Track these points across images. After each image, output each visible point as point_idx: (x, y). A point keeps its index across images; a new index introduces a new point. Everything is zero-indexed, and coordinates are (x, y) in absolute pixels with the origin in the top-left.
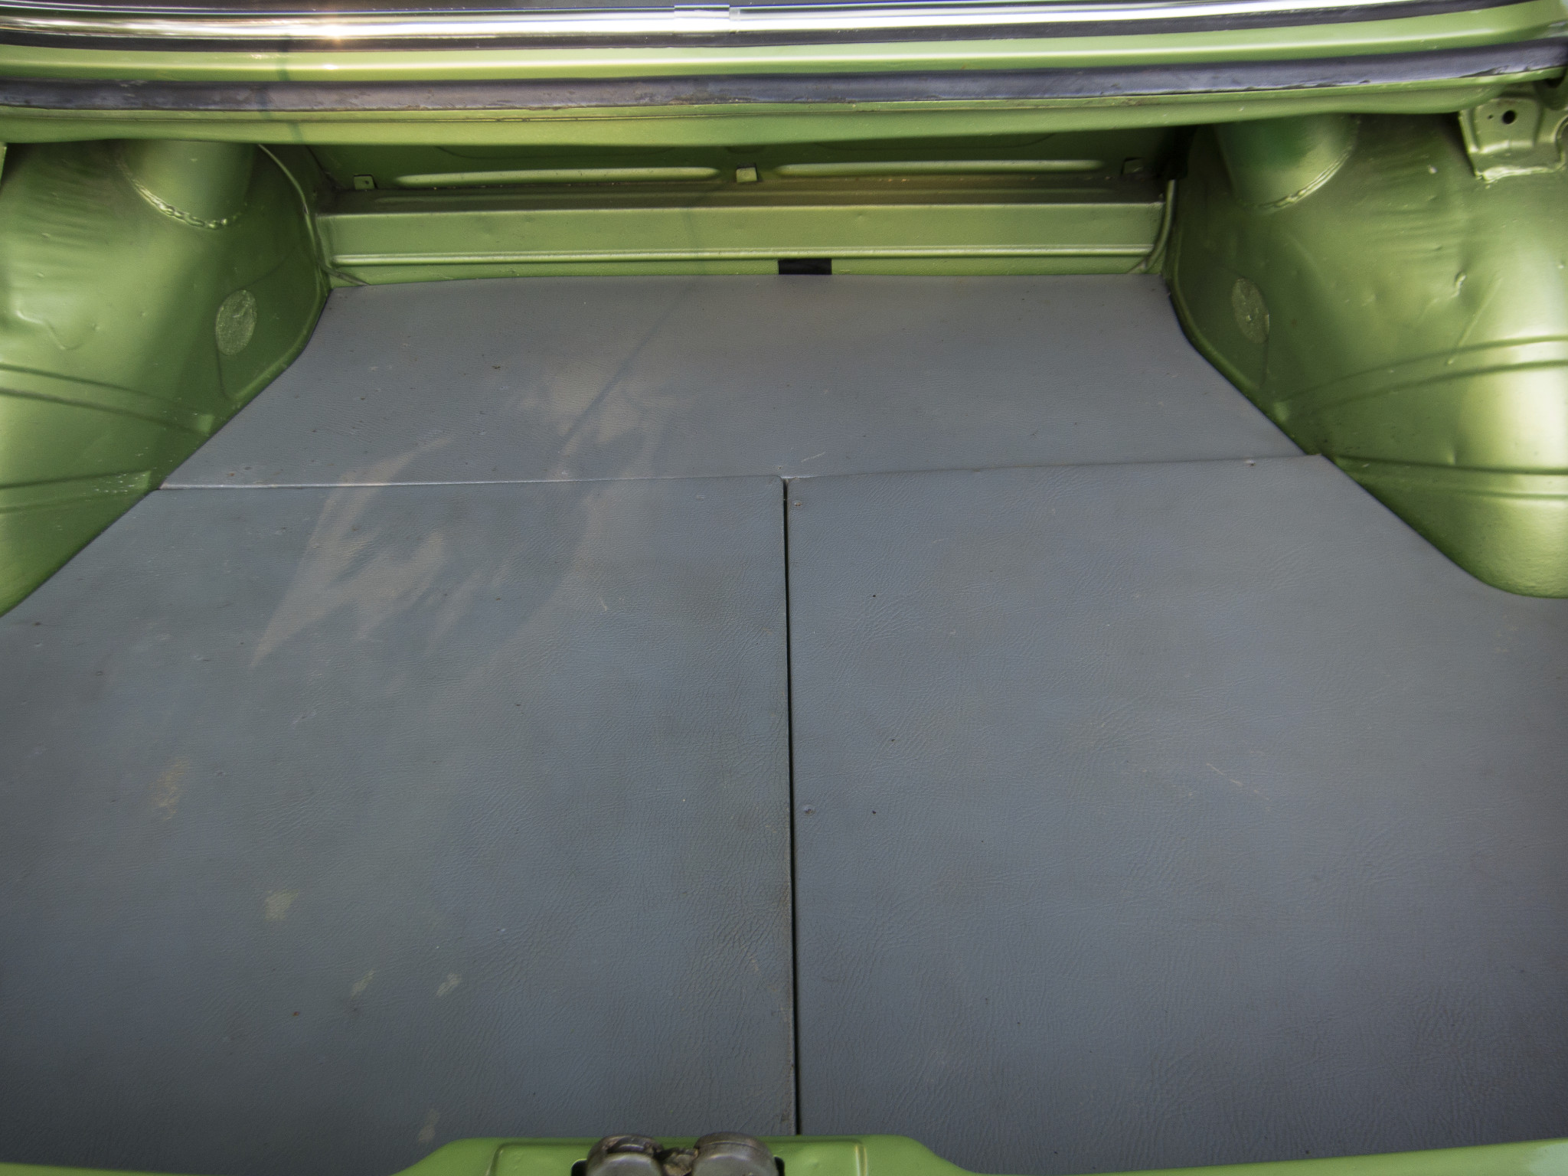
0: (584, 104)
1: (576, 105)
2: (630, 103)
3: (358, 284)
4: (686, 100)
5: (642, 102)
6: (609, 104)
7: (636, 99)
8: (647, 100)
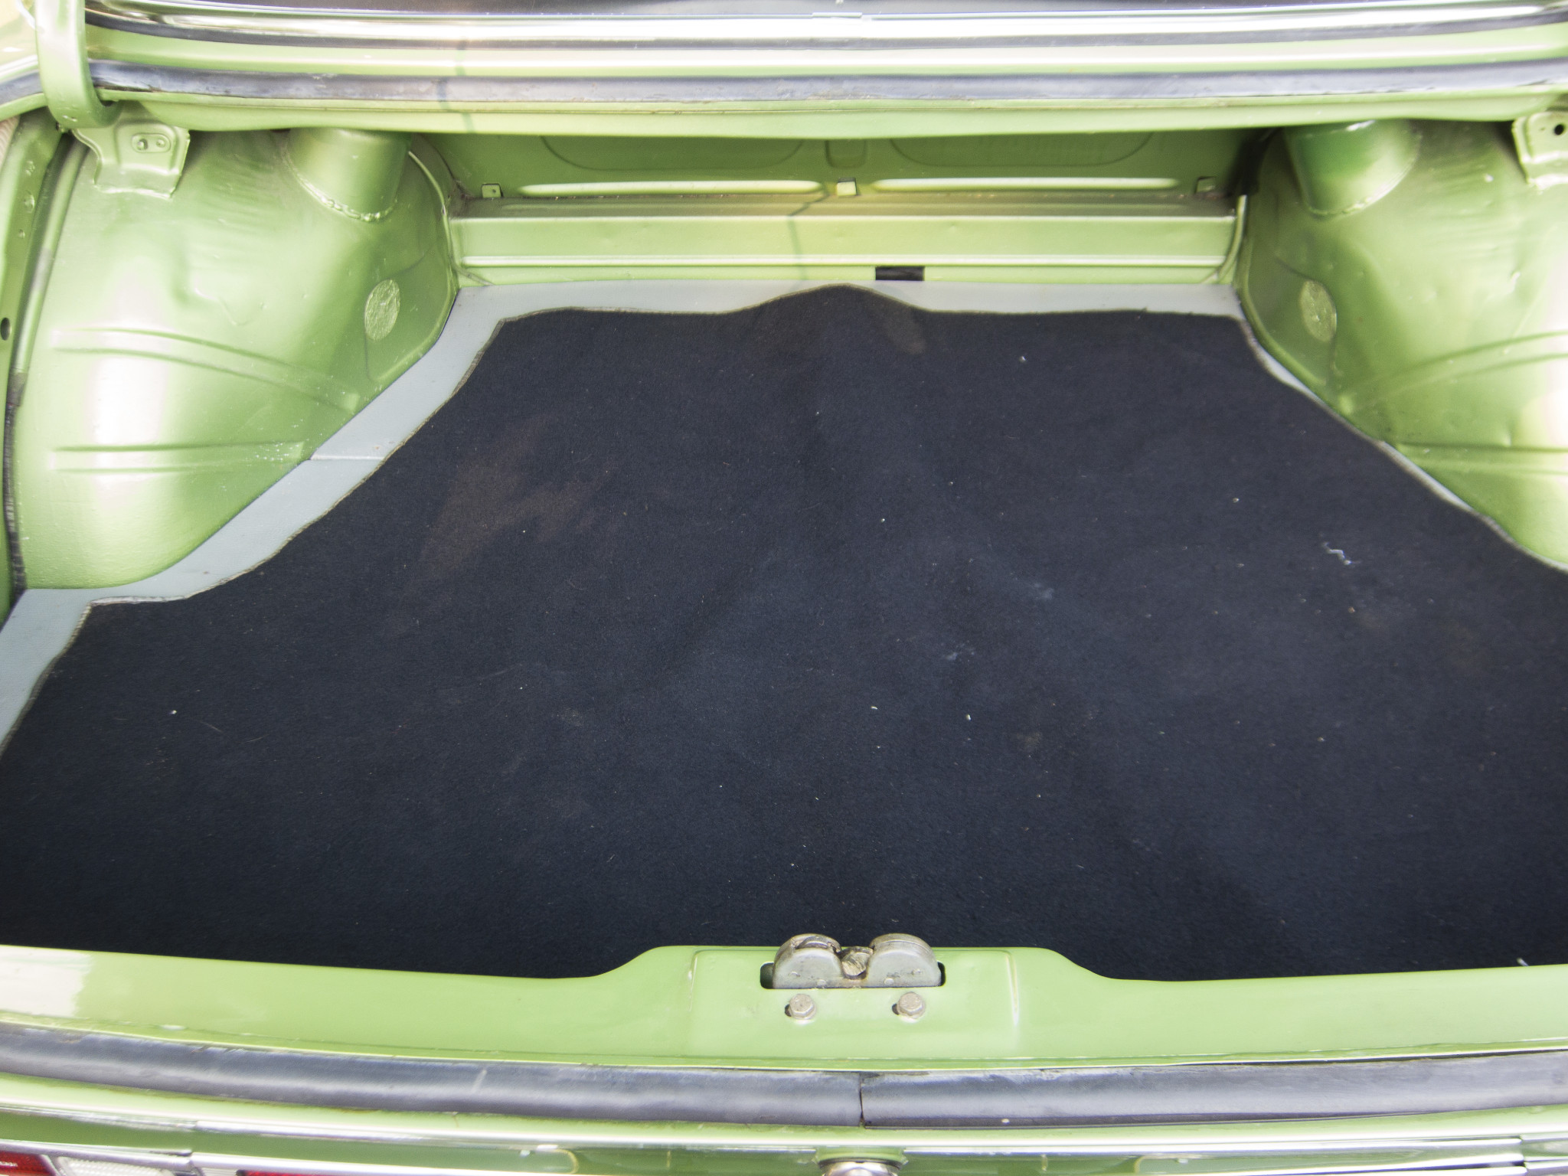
0: (731, 98)
1: (724, 99)
2: (773, 98)
3: (484, 284)
4: (823, 96)
5: (784, 97)
6: (754, 98)
7: (779, 95)
8: (788, 96)
